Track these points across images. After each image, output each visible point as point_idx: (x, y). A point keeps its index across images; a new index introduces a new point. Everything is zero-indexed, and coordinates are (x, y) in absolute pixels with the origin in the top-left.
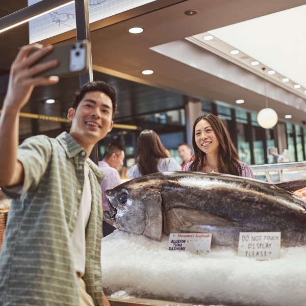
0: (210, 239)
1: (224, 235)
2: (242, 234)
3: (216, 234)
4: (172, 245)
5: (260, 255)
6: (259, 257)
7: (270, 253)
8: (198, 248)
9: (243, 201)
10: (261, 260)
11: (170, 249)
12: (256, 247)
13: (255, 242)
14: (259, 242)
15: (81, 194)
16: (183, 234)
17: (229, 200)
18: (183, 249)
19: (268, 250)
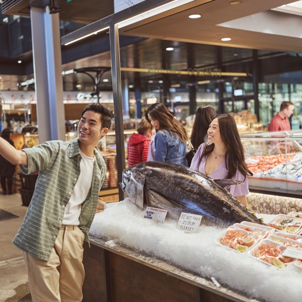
0: (166, 214)
1: (174, 212)
2: (183, 213)
3: (169, 211)
4: (146, 215)
5: (187, 230)
6: (186, 231)
7: (193, 229)
8: (159, 219)
9: (187, 191)
10: (187, 233)
11: (145, 217)
12: (187, 223)
13: (187, 220)
14: (190, 220)
15: (77, 181)
16: (153, 208)
17: (179, 189)
18: (151, 218)
19: (192, 226)
